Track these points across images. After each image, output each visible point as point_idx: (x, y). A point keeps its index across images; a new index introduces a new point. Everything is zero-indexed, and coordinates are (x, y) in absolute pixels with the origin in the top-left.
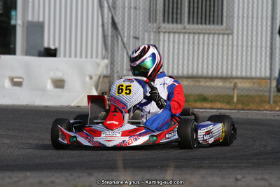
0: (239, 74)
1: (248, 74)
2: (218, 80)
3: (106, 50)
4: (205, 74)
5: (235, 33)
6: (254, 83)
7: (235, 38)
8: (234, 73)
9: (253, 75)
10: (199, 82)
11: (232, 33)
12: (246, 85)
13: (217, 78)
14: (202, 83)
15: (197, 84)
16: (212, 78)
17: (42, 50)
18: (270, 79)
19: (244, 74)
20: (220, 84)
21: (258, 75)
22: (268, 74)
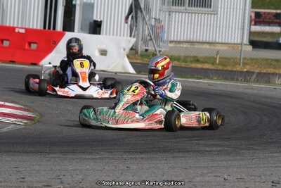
0: (220, 41)
1: (226, 41)
4: (198, 40)
5: (219, 13)
6: (229, 47)
7: (219, 16)
8: (217, 41)
9: (230, 42)
10: (194, 45)
11: (217, 14)
12: (225, 48)
13: (205, 43)
14: (196, 46)
15: (192, 46)
16: (203, 43)
18: (241, 44)
19: (223, 41)
20: (207, 46)
21: (233, 42)
22: (239, 42)
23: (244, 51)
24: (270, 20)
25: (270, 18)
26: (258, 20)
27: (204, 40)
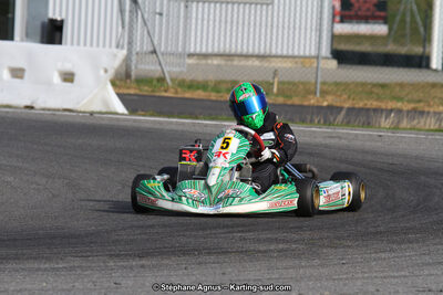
0: (279, 53)
1: (290, 53)
2: (254, 59)
3: (123, 27)
4: (239, 51)
5: (276, 1)
6: (296, 62)
7: (276, 7)
8: (274, 52)
9: (296, 53)
10: (232, 60)
11: (272, 3)
12: (288, 64)
13: (252, 56)
14: (236, 62)
15: (229, 63)
16: (247, 56)
17: (46, 21)
18: (317, 57)
19: (285, 53)
20: (257, 63)
21: (302, 54)
22: (313, 53)
23: (323, 69)
24: (369, 14)
25: (368, 10)
26: (347, 13)
27: (251, 51)
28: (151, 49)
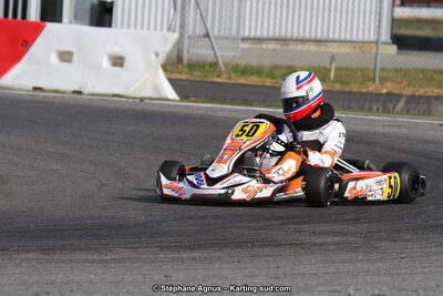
0: (337, 37)
1: (349, 38)
2: (311, 44)
3: (175, 10)
4: (295, 36)
6: (354, 48)
8: (331, 37)
9: (354, 38)
10: (288, 45)
12: (345, 49)
13: (309, 41)
14: (292, 47)
15: (284, 47)
16: (303, 41)
18: (377, 42)
19: (343, 37)
20: (313, 47)
21: (360, 38)
22: (372, 38)
23: (382, 55)
27: (307, 36)
28: (204, 32)
